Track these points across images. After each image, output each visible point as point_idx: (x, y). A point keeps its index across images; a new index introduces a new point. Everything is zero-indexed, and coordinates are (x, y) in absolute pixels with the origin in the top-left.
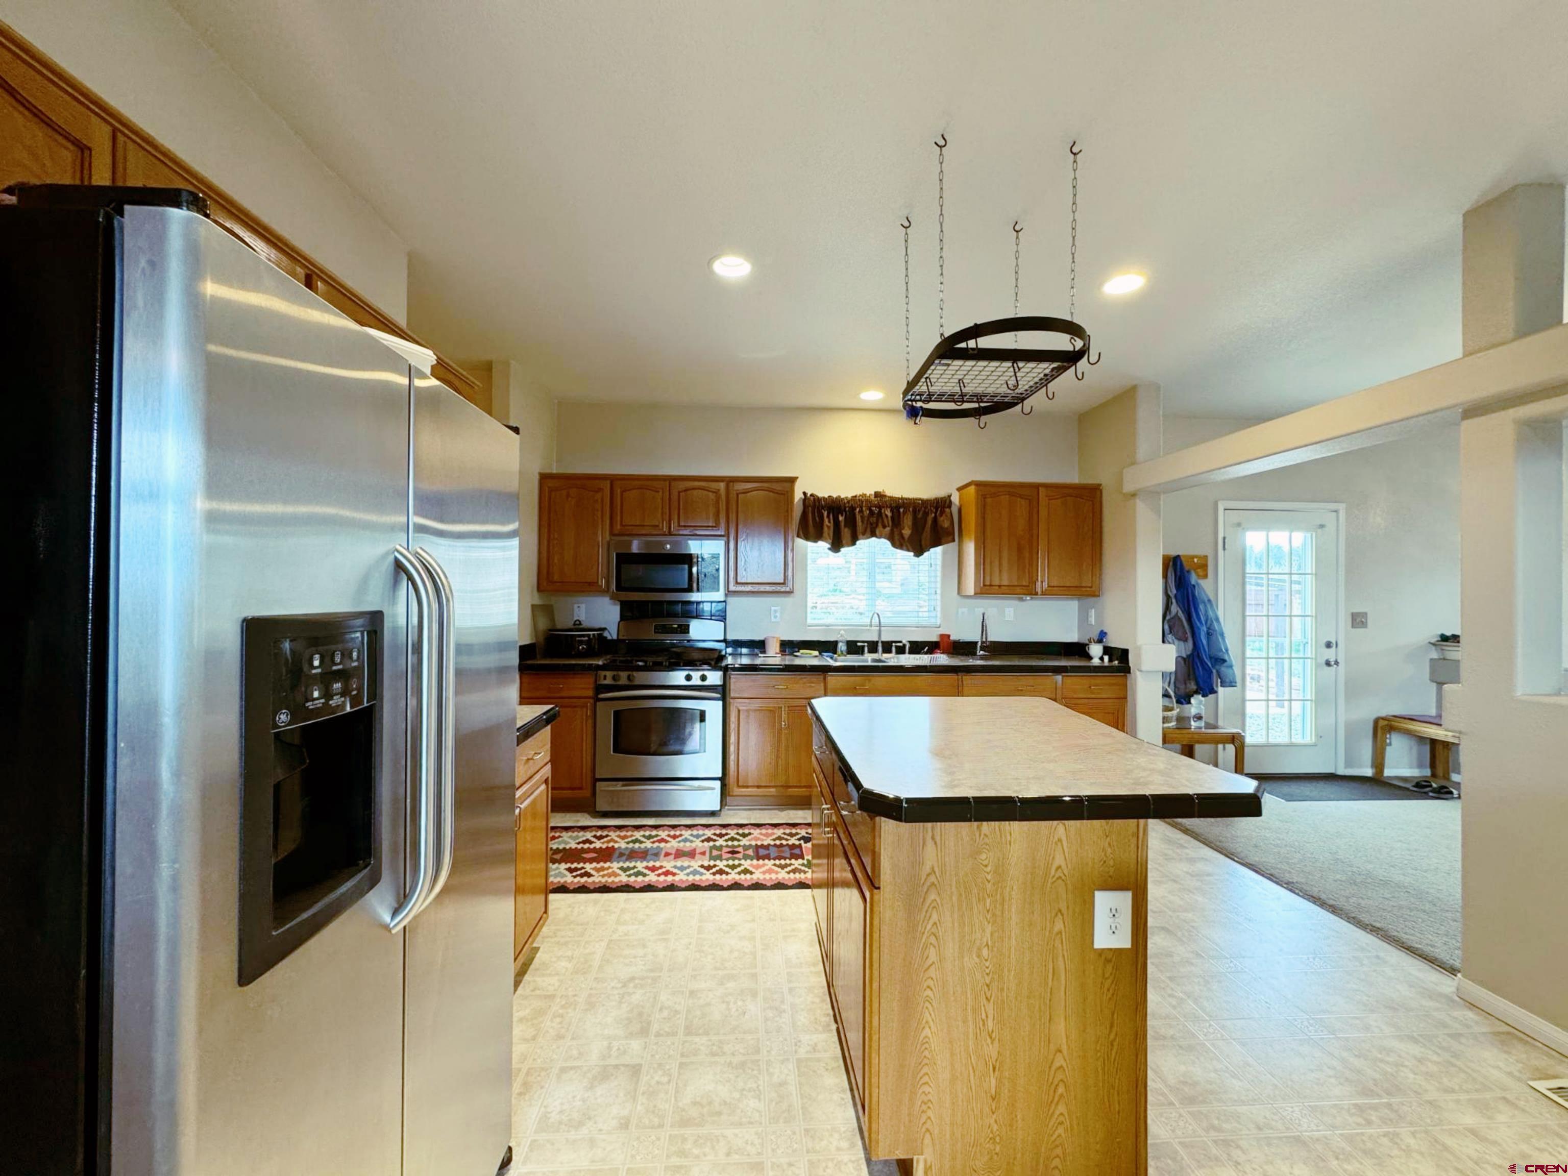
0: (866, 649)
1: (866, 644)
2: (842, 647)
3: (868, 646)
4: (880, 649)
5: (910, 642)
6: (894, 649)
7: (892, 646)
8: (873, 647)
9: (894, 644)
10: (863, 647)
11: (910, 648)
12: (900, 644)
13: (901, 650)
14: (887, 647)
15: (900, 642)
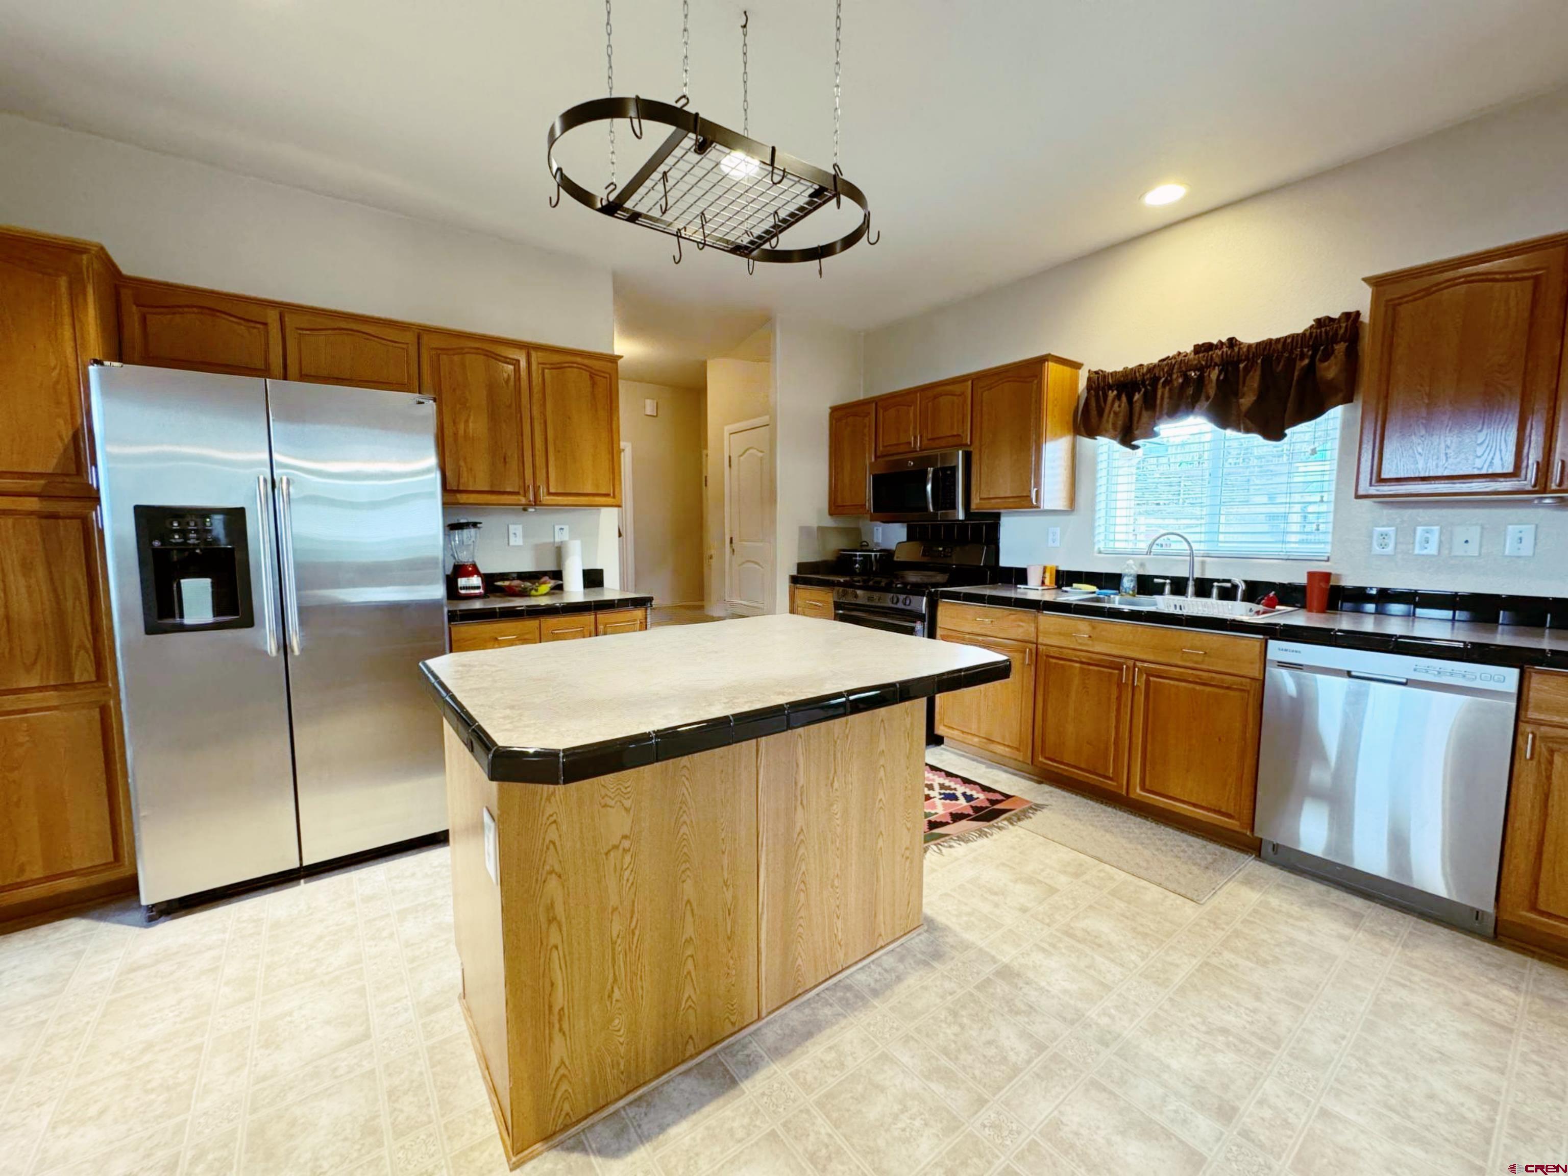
0: (1167, 589)
1: (1168, 581)
2: (1128, 583)
3: (1171, 584)
4: (1191, 589)
5: (1245, 582)
6: (1215, 592)
7: (1212, 586)
8: (1179, 586)
9: (1216, 584)
10: (1164, 584)
11: (1244, 592)
12: (1229, 585)
13: (1228, 594)
14: (1203, 588)
15: (1229, 581)
